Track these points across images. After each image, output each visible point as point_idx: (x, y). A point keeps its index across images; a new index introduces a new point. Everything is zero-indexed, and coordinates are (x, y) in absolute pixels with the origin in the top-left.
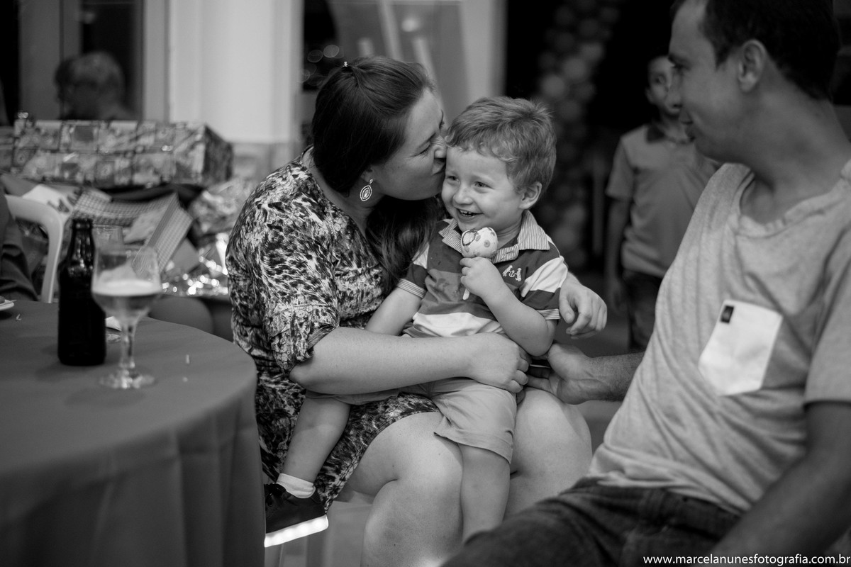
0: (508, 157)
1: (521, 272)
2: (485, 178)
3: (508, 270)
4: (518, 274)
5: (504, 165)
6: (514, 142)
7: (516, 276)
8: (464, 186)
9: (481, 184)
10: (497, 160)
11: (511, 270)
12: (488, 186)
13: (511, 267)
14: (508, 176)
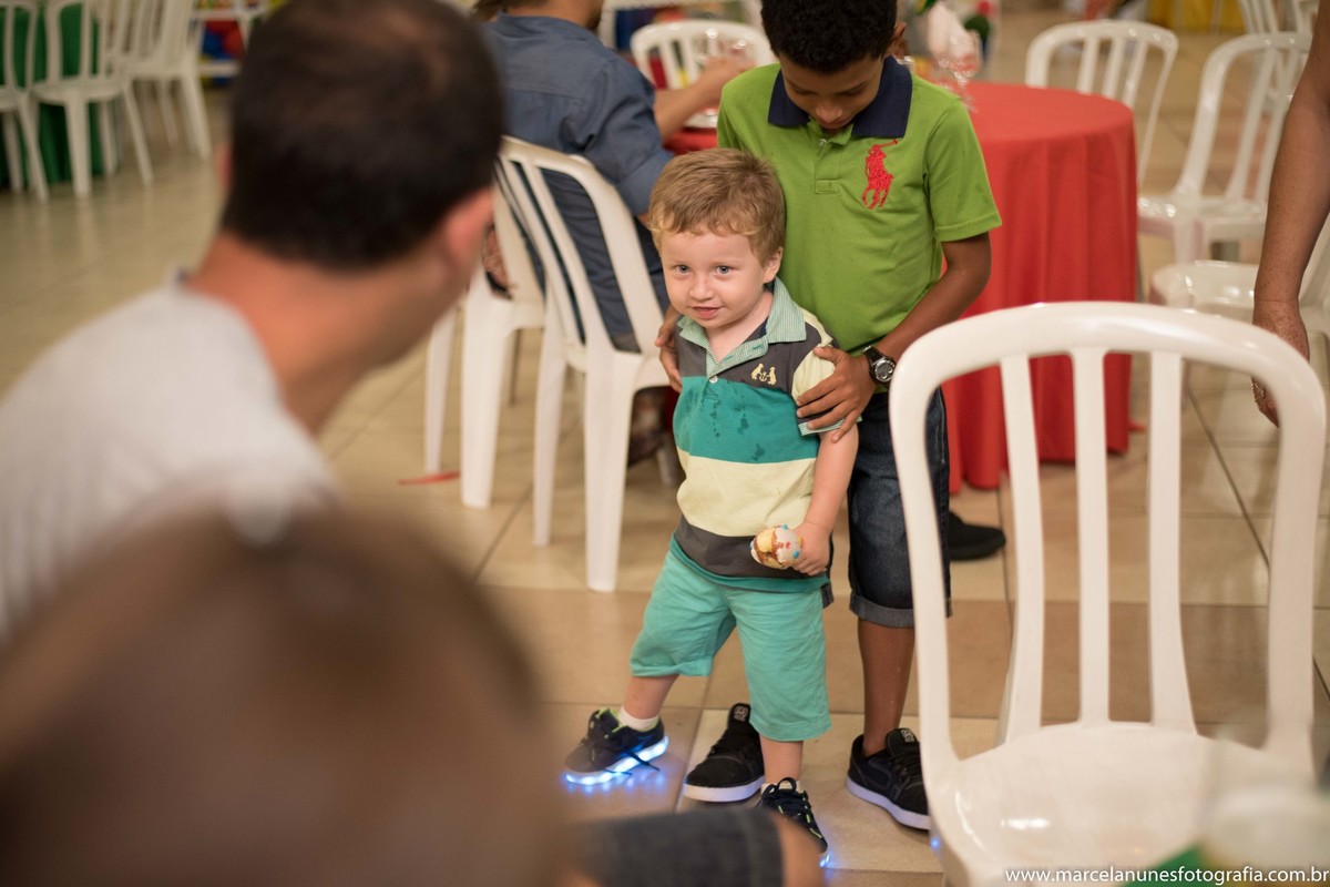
0: (749, 230)
1: (775, 372)
2: (728, 260)
3: (758, 370)
4: (772, 375)
5: (746, 240)
6: (752, 209)
7: (769, 379)
8: (701, 276)
9: (725, 269)
10: (738, 236)
11: (762, 371)
12: (732, 268)
13: (761, 366)
14: (752, 250)
